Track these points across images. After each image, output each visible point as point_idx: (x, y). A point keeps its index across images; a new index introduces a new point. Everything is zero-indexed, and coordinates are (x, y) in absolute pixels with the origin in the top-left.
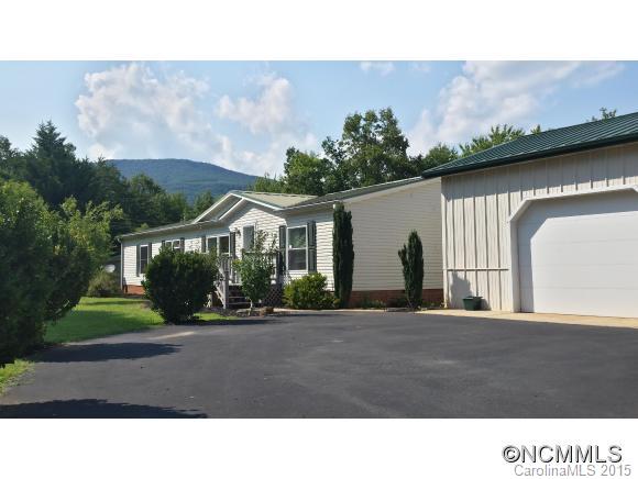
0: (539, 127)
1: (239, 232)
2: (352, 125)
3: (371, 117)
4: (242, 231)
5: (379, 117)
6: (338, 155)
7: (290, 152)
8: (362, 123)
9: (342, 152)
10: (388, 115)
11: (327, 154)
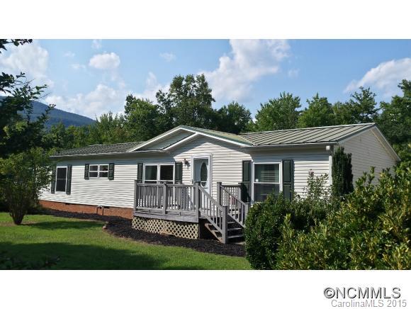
0: (318, 95)
1: (187, 163)
2: (177, 83)
3: (190, 79)
4: (191, 163)
5: (196, 79)
6: (168, 103)
7: (130, 99)
8: (184, 83)
9: (169, 101)
10: (202, 79)
11: (159, 102)
